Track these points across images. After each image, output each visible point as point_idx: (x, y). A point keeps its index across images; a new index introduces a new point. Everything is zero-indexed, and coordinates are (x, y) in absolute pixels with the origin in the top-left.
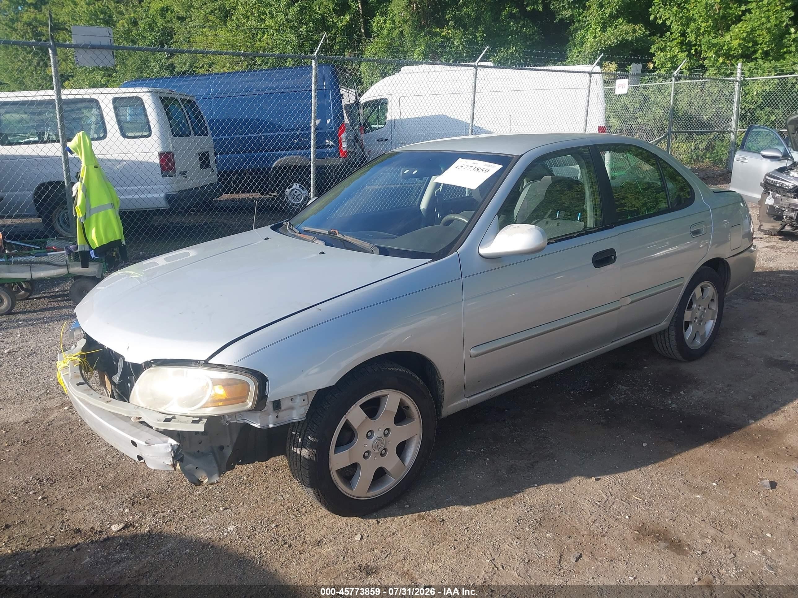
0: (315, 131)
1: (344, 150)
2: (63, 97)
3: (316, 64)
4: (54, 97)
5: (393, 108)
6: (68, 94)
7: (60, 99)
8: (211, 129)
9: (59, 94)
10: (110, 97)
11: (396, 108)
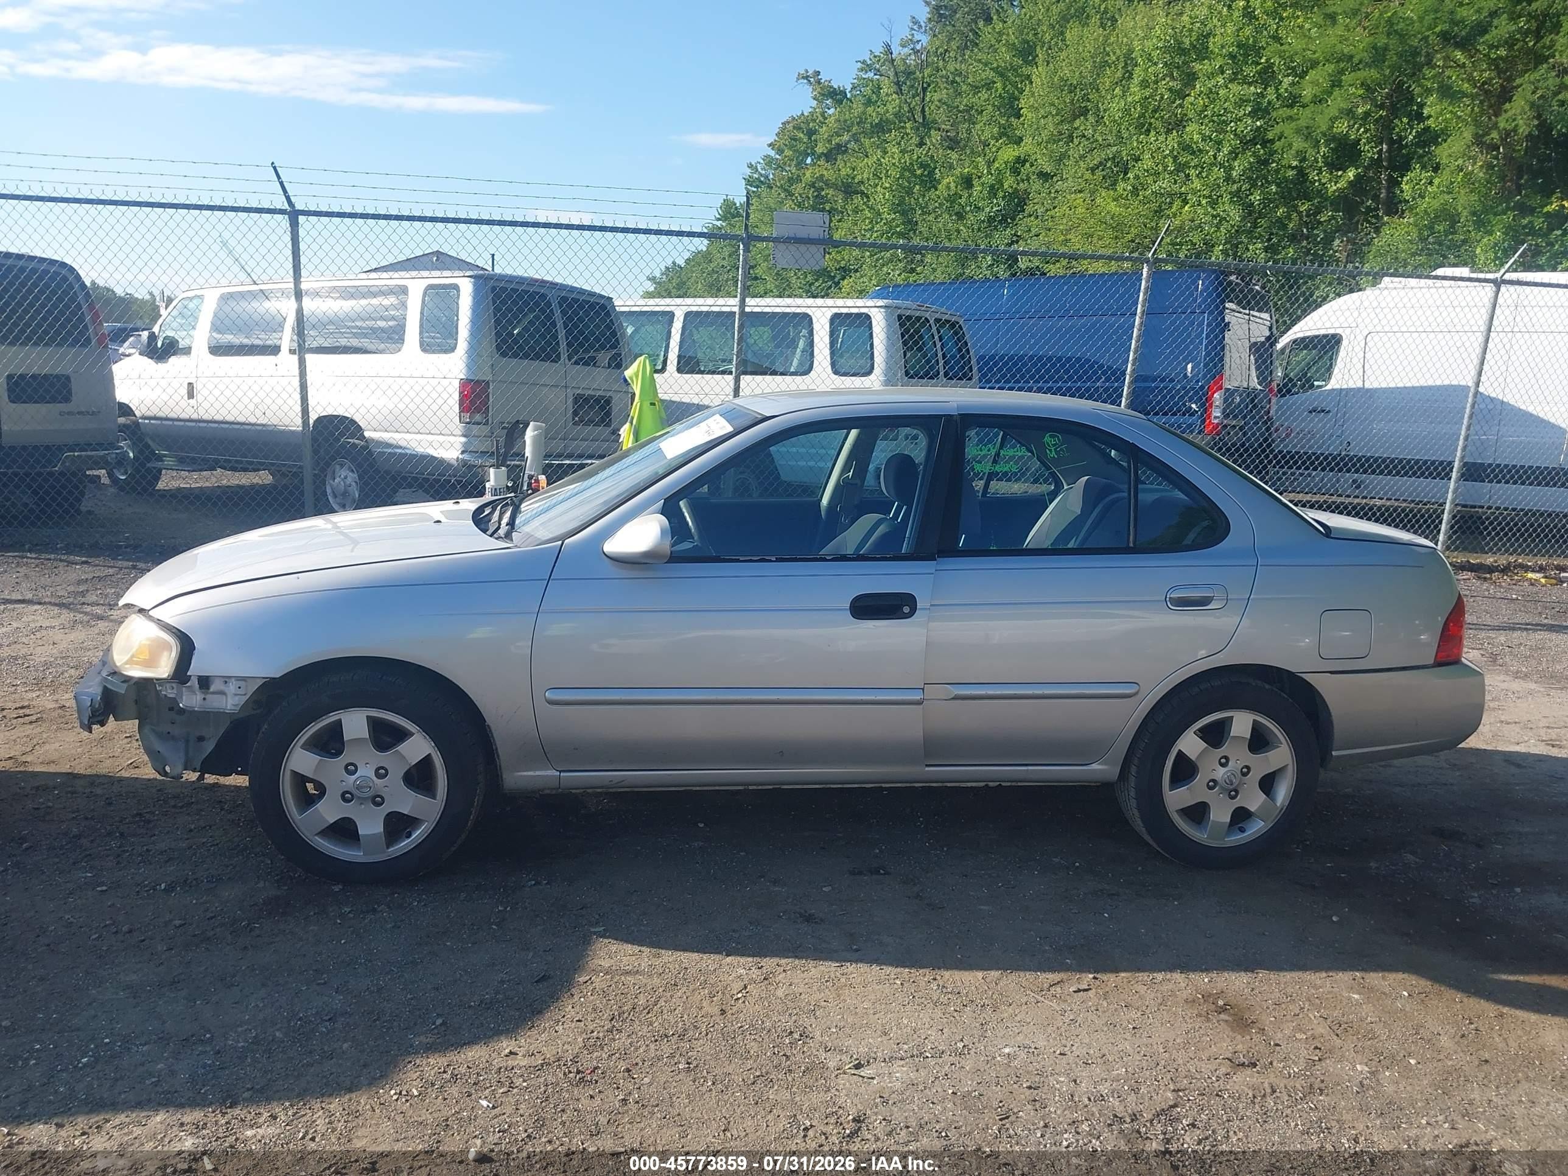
0: (1131, 383)
1: (1216, 421)
2: (747, 309)
3: (1149, 270)
4: (736, 309)
5: (1350, 349)
6: (754, 305)
7: (743, 313)
8: (980, 370)
9: (743, 303)
10: (829, 313)
11: (1357, 349)
